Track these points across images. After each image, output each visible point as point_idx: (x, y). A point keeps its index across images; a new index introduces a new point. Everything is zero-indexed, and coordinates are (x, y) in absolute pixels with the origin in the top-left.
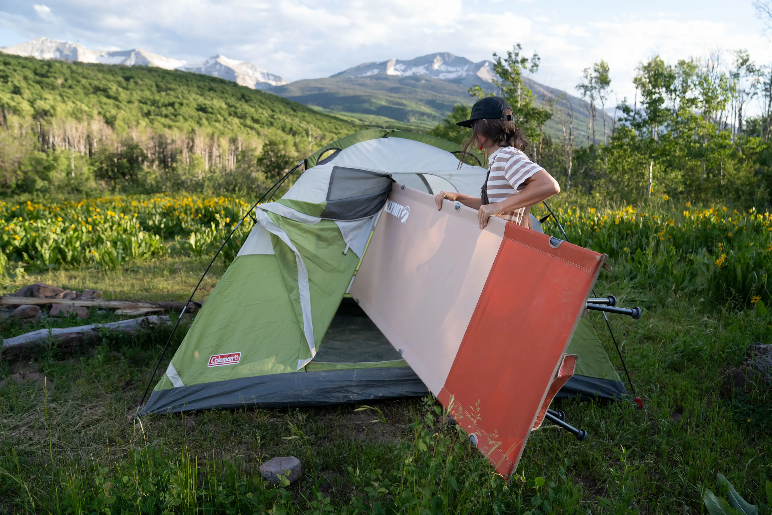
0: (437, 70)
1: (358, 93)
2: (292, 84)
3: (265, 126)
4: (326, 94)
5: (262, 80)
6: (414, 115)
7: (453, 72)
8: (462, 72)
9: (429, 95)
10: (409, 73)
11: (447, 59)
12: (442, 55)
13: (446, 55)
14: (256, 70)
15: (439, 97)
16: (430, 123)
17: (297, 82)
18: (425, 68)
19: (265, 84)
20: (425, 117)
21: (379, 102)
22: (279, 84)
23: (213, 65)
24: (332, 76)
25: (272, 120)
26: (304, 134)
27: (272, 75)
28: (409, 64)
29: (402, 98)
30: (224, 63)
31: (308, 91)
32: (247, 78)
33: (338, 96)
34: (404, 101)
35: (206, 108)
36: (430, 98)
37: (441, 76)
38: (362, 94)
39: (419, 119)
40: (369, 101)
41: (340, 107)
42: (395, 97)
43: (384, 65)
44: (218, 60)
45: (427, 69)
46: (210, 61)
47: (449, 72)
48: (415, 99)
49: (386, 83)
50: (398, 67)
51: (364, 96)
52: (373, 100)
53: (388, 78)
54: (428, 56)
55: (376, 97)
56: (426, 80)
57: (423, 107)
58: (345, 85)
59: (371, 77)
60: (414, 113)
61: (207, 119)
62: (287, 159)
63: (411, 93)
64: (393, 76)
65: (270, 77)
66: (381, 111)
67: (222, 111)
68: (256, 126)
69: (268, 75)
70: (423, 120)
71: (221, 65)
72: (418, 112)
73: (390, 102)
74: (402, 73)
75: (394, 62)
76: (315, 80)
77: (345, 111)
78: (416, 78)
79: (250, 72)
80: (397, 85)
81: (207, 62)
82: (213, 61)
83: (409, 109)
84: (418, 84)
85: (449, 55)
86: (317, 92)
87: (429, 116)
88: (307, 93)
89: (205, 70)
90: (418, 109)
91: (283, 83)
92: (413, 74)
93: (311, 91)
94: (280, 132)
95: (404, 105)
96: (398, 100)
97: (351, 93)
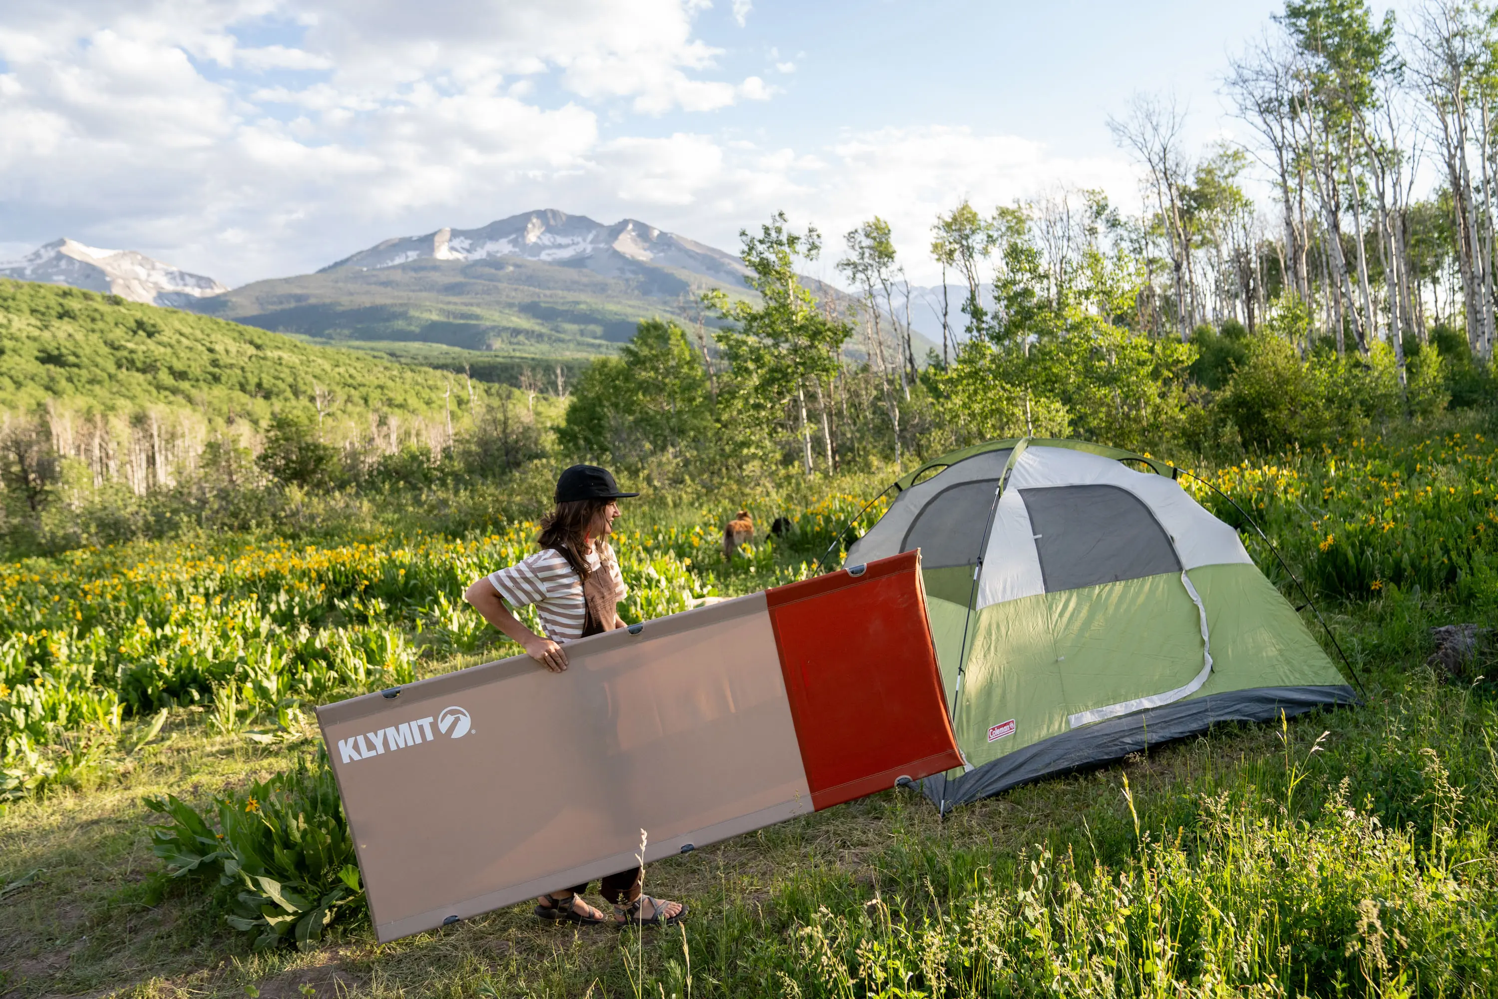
0: (535, 244)
1: (380, 301)
2: (238, 291)
3: (202, 383)
4: (314, 307)
5: (169, 287)
6: (499, 335)
7: (567, 246)
8: (584, 245)
9: (524, 294)
10: (480, 254)
11: (552, 222)
12: (541, 214)
13: (550, 215)
14: (153, 268)
15: (544, 297)
16: (532, 349)
17: (248, 287)
18: (510, 242)
19: (178, 294)
20: (521, 338)
21: (426, 316)
22: (209, 293)
23: (51, 260)
24: (323, 271)
25: (216, 370)
26: (289, 394)
27: (191, 276)
28: (478, 236)
29: (472, 305)
30: (77, 257)
31: (273, 303)
32: (135, 283)
33: (339, 309)
34: (477, 310)
35: (61, 355)
36: (528, 300)
37: (544, 256)
38: (389, 301)
39: (510, 343)
40: (404, 315)
41: (346, 332)
42: (457, 303)
43: (427, 241)
44: (64, 250)
45: (515, 243)
46: (42, 251)
47: (560, 246)
48: (498, 303)
49: (436, 276)
50: (456, 243)
51: (392, 305)
52: (413, 313)
53: (437, 267)
54: (514, 218)
55: (417, 307)
56: (517, 266)
57: (514, 319)
58: (351, 287)
59: (403, 267)
60: (499, 331)
61: (70, 380)
62: (322, 452)
63: (488, 292)
64: (448, 261)
65: (188, 279)
66: (431, 333)
67: (99, 360)
68: (185, 385)
69: (182, 275)
70: (518, 343)
71: (70, 260)
72: (506, 329)
73: (448, 313)
74: (465, 254)
75: (447, 236)
76: (287, 281)
77: (357, 339)
78: (495, 263)
79: (142, 272)
80: (460, 279)
81: (37, 255)
82: (52, 253)
83: (488, 324)
84: (501, 273)
85: (555, 213)
86: (293, 305)
87: (529, 334)
88: (272, 308)
89: (34, 271)
90: (505, 323)
91: (218, 291)
92: (489, 254)
93: (281, 303)
94: (237, 394)
95: (477, 317)
96: (465, 309)
97: (366, 301)
